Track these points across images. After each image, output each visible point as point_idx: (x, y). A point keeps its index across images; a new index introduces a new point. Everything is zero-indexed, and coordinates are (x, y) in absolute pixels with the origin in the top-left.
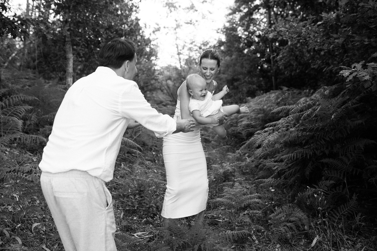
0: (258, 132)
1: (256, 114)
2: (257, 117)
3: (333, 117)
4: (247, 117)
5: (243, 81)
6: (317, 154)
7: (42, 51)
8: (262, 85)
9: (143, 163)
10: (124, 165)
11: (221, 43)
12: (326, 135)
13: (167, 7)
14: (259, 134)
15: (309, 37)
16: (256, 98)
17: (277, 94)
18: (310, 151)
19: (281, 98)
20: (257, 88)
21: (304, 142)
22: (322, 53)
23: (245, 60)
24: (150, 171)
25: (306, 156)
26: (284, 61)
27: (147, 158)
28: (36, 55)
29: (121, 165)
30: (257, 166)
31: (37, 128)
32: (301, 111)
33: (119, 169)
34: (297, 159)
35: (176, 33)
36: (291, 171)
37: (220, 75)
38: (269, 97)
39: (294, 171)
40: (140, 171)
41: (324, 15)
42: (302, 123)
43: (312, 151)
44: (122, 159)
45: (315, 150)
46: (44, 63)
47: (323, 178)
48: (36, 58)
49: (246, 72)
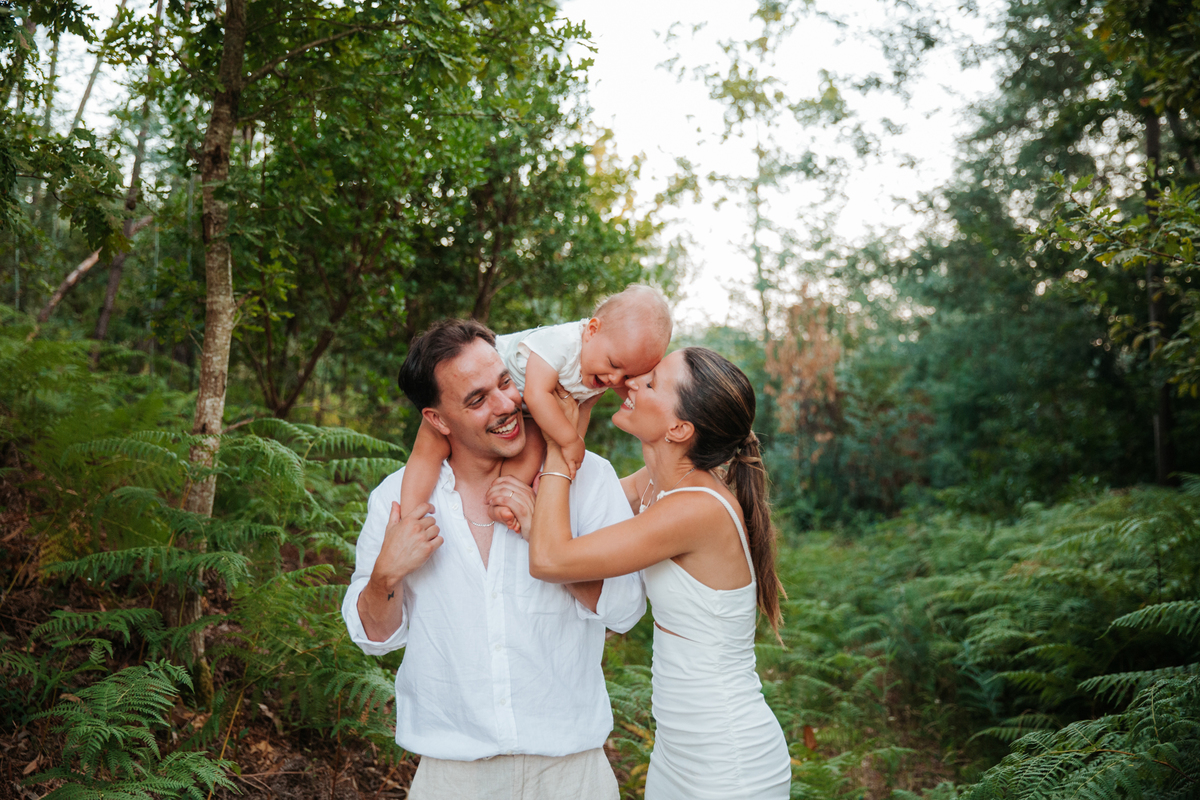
5: (1016, 419)
8: (1103, 437)
11: (932, 255)
13: (729, 99)
20: (1079, 454)
23: (1035, 329)
35: (757, 203)
37: (923, 385)
49: (1031, 382)
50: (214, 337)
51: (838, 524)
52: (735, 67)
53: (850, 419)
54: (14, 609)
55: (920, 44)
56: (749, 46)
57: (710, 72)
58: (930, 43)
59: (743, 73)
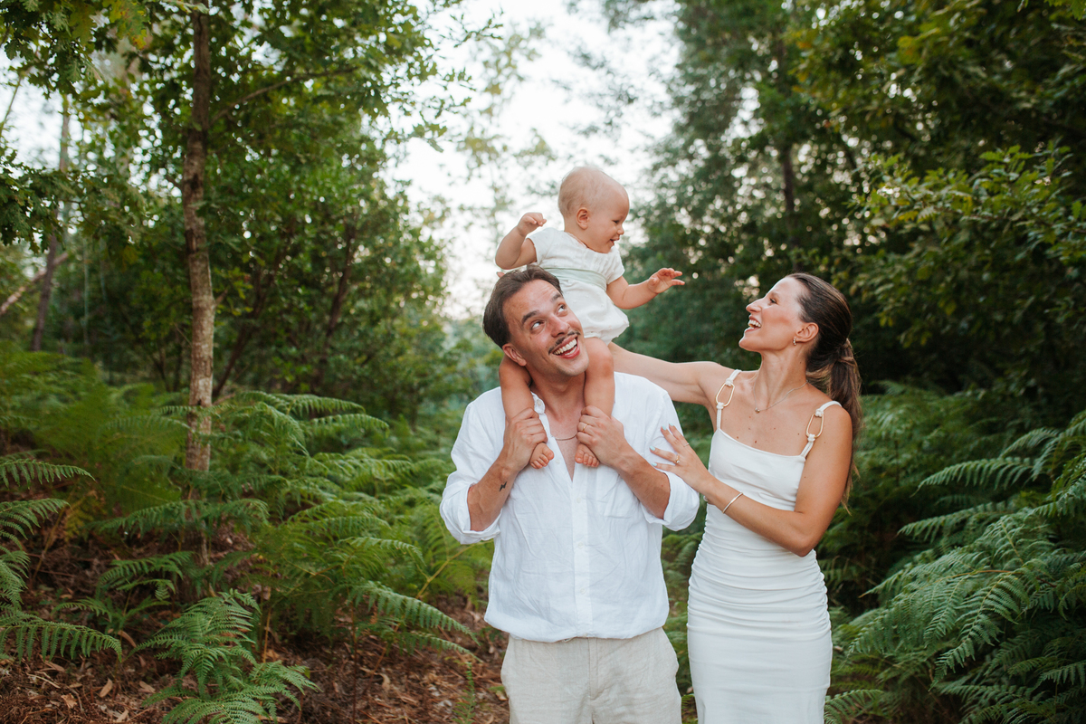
7: (102, 284)
13: (469, 152)
28: (85, 295)
29: (381, 681)
40: (450, 703)
46: (108, 320)
48: (86, 307)
50: (202, 329)
52: (472, 129)
54: (49, 566)
55: (623, 101)
56: (481, 113)
58: (631, 101)
59: (477, 133)
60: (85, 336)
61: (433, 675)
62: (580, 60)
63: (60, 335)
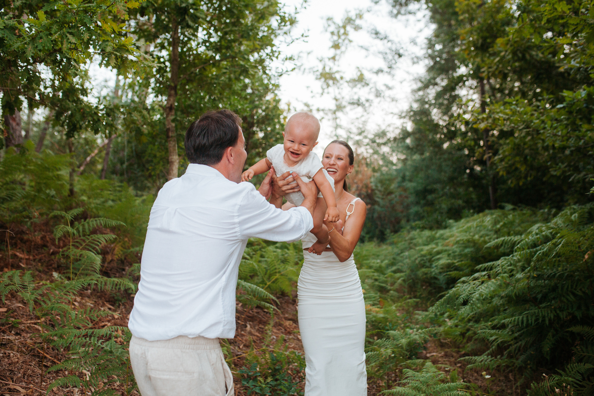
0: (463, 279)
1: (461, 248)
2: (463, 253)
3: (586, 257)
4: (446, 253)
5: (441, 193)
6: (562, 317)
7: (134, 148)
8: (472, 198)
9: (280, 325)
10: (251, 327)
11: (405, 134)
12: (576, 286)
13: (323, 80)
14: (464, 282)
15: (544, 128)
16: (463, 221)
17: (494, 216)
18: (549, 312)
19: (501, 224)
20: (464, 204)
21: (539, 296)
22: (567, 152)
23: (445, 160)
24: (291, 337)
25: (544, 321)
26: (507, 163)
27: (286, 316)
28: (125, 154)
29: (246, 327)
30: (463, 335)
31: (121, 267)
32: (535, 245)
33: (243, 332)
34: (527, 325)
35: (336, 118)
36: (518, 344)
37: (404, 184)
38: (483, 221)
39: (525, 345)
40: (275, 337)
41: (566, 93)
42: (534, 266)
43: (554, 312)
44: (249, 317)
45: (558, 312)
46: (136, 166)
47: (574, 358)
48: (126, 160)
49: (445, 179)
51: (375, 239)
52: (324, 68)
53: (377, 199)
55: (397, 56)
56: (329, 59)
57: (315, 69)
59: (327, 70)
60: (125, 173)
61: (270, 327)
62: (374, 36)
63: (114, 172)
